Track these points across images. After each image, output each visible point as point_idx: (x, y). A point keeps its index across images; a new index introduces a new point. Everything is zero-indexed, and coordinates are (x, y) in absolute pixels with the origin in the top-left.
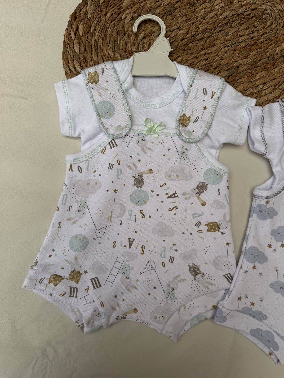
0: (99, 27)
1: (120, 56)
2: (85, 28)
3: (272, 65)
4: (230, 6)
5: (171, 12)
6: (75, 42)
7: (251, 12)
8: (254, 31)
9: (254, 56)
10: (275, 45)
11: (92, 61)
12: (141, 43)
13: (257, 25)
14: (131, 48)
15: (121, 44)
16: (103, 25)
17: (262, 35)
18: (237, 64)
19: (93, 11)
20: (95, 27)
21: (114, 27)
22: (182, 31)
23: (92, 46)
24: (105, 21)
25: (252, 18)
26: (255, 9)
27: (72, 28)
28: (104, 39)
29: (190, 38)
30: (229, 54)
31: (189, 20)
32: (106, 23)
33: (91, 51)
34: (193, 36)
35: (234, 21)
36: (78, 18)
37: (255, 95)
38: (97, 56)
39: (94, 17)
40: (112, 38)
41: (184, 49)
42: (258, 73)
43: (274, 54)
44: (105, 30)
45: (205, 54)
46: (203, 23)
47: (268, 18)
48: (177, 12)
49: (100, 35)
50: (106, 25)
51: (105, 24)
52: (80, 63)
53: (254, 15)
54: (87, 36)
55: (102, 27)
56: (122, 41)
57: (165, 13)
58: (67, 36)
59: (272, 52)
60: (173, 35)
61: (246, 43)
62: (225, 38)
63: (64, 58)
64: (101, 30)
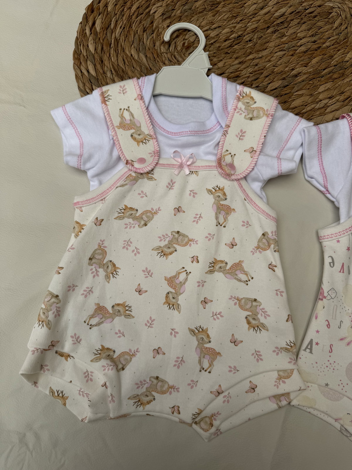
0: (122, 22)
1: (146, 58)
2: (104, 23)
3: (339, 76)
4: (287, 2)
5: (212, 6)
6: (91, 38)
7: (315, 9)
8: (317, 32)
9: (317, 63)
10: (344, 51)
11: (109, 62)
12: (173, 42)
13: (321, 25)
14: (160, 49)
15: (148, 43)
16: (127, 20)
17: (327, 39)
18: (294, 72)
19: (115, 3)
20: (117, 21)
21: (140, 22)
22: (226, 30)
23: (111, 45)
24: (130, 15)
25: (315, 17)
26: (320, 6)
27: (87, 22)
28: (127, 36)
29: (235, 39)
30: (285, 59)
31: (236, 17)
32: (130, 18)
33: (109, 51)
34: (240, 36)
35: (292, 20)
36: (95, 10)
37: (317, 112)
38: (117, 57)
39: (116, 9)
40: (137, 36)
41: (227, 52)
42: (321, 85)
43: (343, 62)
44: (129, 26)
45: (254, 59)
46: (252, 20)
47: (336, 18)
48: (220, 8)
49: (122, 31)
50: (131, 20)
51: (129, 19)
52: (95, 64)
53: (318, 13)
54: (105, 32)
55: (125, 22)
56: (149, 40)
57: (206, 8)
58: (80, 31)
59: (341, 60)
60: (214, 34)
61: (306, 46)
62: (280, 40)
63: (75, 58)
64: (123, 25)
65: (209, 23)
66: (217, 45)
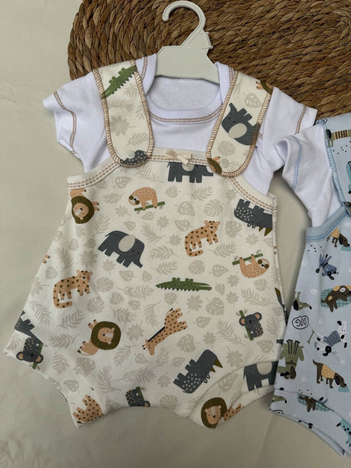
0: (121, 16)
2: (102, 16)
3: (343, 89)
4: (295, 7)
5: (217, 6)
6: (87, 32)
7: (322, 17)
8: (323, 41)
9: (322, 74)
10: (349, 63)
11: (107, 59)
12: (175, 42)
13: (328, 34)
15: (148, 41)
16: (127, 14)
17: (333, 49)
18: (298, 82)
20: (116, 15)
21: (141, 18)
22: (231, 33)
23: (109, 40)
24: (130, 9)
25: (322, 25)
26: (327, 14)
27: (84, 14)
28: (126, 32)
29: (239, 42)
30: (289, 68)
31: (241, 19)
32: (131, 11)
33: (106, 47)
34: (244, 40)
35: (299, 26)
36: (93, 1)
38: (115, 54)
39: (115, 2)
40: (136, 32)
41: (230, 56)
42: (324, 97)
43: (347, 74)
44: (128, 20)
45: (257, 65)
46: (258, 24)
47: (343, 27)
48: (225, 8)
49: (121, 26)
50: (131, 14)
51: (129, 13)
52: (91, 60)
53: (325, 21)
54: (103, 26)
55: (124, 17)
56: (149, 38)
57: (210, 7)
58: (76, 23)
59: (345, 72)
60: (218, 36)
61: (312, 55)
62: (285, 47)
63: (70, 53)
64: (123, 20)
65: (213, 24)
66: (221, 48)
